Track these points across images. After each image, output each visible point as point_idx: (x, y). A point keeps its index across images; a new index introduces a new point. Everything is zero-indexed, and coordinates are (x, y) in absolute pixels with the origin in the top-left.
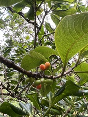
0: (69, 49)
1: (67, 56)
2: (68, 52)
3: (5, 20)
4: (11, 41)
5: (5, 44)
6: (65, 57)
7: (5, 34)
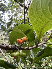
0: (43, 27)
1: (41, 32)
2: (42, 29)
3: (8, 6)
4: (12, 19)
5: (8, 21)
6: (39, 33)
7: (8, 15)
